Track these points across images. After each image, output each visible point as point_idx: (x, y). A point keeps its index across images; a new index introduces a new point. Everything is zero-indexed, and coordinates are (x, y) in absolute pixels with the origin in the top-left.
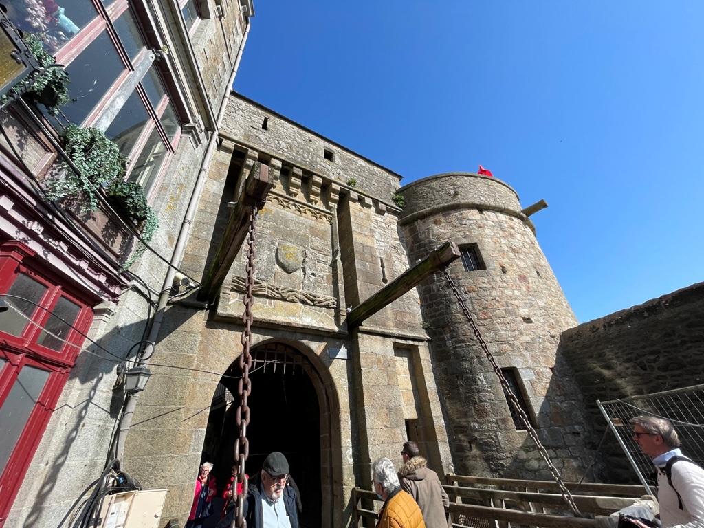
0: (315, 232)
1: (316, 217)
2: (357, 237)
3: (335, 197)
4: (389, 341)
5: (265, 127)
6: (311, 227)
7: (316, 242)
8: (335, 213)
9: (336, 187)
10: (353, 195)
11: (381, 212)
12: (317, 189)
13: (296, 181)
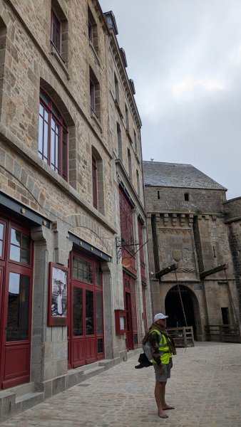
0: (184, 241)
1: (184, 233)
2: (202, 239)
3: (191, 220)
4: (216, 283)
5: (159, 198)
6: (183, 239)
7: (185, 245)
8: (192, 228)
9: (192, 216)
10: (200, 217)
11: (214, 220)
12: (183, 220)
13: (174, 220)
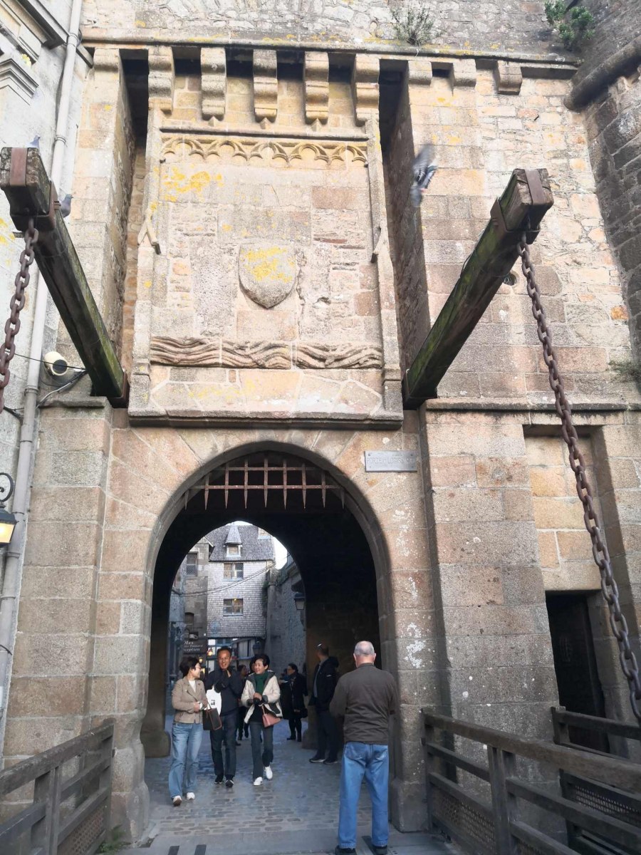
0: (323, 199)
1: (326, 160)
3: (369, 90)
4: (513, 426)
6: (315, 189)
7: (329, 222)
8: (374, 132)
9: (369, 63)
10: (419, 67)
11: (507, 89)
12: (315, 87)
13: (263, 84)
